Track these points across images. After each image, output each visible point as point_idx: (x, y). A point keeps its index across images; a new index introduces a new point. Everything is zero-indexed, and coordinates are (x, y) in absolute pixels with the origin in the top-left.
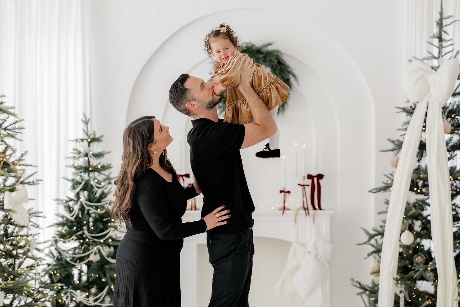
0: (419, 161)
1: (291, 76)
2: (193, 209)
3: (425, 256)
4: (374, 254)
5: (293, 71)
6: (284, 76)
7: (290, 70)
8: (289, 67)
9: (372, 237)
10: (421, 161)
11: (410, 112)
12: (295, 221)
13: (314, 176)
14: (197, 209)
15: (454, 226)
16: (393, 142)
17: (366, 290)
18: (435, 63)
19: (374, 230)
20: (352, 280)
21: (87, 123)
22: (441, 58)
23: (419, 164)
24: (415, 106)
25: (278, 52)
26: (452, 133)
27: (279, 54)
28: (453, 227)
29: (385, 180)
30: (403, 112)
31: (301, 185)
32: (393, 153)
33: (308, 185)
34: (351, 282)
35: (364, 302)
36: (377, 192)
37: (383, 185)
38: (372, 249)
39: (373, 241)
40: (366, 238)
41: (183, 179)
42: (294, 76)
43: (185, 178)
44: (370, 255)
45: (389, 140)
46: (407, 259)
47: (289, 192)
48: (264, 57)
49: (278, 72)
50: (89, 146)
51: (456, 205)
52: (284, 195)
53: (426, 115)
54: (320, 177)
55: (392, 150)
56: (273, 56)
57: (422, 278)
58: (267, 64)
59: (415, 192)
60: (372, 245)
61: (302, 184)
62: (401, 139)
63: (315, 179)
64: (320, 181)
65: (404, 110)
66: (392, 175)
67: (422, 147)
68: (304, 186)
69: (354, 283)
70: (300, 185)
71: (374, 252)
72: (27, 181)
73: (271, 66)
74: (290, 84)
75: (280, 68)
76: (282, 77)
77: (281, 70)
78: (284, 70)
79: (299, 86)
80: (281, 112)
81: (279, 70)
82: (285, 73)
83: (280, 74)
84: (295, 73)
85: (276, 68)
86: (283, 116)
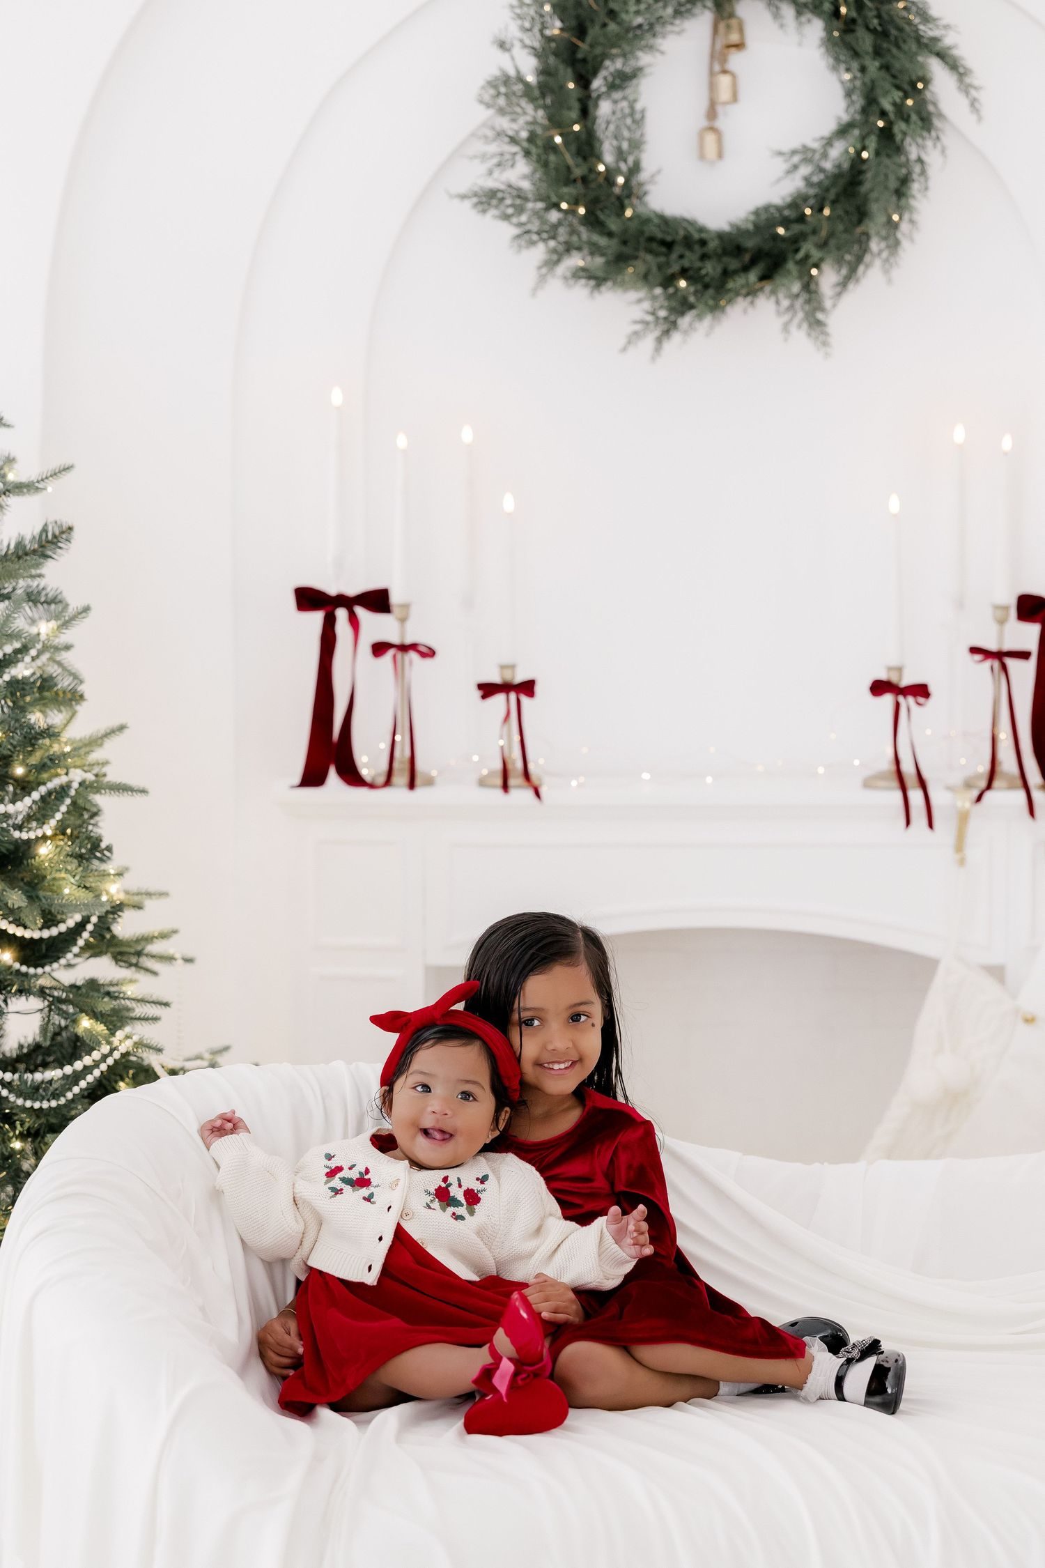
1: (936, 68)
2: (401, 779)
5: (949, 40)
6: (900, 62)
7: (927, 31)
12: (959, 846)
31: (986, 654)
33: (1024, 655)
41: (353, 620)
42: (953, 64)
43: (360, 611)
47: (921, 691)
49: (865, 41)
52: (897, 706)
61: (992, 646)
68: (1000, 656)
70: (978, 657)
73: (826, 5)
74: (931, 108)
75: (879, 16)
76: (886, 67)
77: (885, 34)
78: (900, 30)
79: (980, 119)
80: (878, 263)
81: (873, 31)
82: (905, 47)
83: (877, 53)
84: (955, 47)
85: (853, 21)
86: (890, 281)
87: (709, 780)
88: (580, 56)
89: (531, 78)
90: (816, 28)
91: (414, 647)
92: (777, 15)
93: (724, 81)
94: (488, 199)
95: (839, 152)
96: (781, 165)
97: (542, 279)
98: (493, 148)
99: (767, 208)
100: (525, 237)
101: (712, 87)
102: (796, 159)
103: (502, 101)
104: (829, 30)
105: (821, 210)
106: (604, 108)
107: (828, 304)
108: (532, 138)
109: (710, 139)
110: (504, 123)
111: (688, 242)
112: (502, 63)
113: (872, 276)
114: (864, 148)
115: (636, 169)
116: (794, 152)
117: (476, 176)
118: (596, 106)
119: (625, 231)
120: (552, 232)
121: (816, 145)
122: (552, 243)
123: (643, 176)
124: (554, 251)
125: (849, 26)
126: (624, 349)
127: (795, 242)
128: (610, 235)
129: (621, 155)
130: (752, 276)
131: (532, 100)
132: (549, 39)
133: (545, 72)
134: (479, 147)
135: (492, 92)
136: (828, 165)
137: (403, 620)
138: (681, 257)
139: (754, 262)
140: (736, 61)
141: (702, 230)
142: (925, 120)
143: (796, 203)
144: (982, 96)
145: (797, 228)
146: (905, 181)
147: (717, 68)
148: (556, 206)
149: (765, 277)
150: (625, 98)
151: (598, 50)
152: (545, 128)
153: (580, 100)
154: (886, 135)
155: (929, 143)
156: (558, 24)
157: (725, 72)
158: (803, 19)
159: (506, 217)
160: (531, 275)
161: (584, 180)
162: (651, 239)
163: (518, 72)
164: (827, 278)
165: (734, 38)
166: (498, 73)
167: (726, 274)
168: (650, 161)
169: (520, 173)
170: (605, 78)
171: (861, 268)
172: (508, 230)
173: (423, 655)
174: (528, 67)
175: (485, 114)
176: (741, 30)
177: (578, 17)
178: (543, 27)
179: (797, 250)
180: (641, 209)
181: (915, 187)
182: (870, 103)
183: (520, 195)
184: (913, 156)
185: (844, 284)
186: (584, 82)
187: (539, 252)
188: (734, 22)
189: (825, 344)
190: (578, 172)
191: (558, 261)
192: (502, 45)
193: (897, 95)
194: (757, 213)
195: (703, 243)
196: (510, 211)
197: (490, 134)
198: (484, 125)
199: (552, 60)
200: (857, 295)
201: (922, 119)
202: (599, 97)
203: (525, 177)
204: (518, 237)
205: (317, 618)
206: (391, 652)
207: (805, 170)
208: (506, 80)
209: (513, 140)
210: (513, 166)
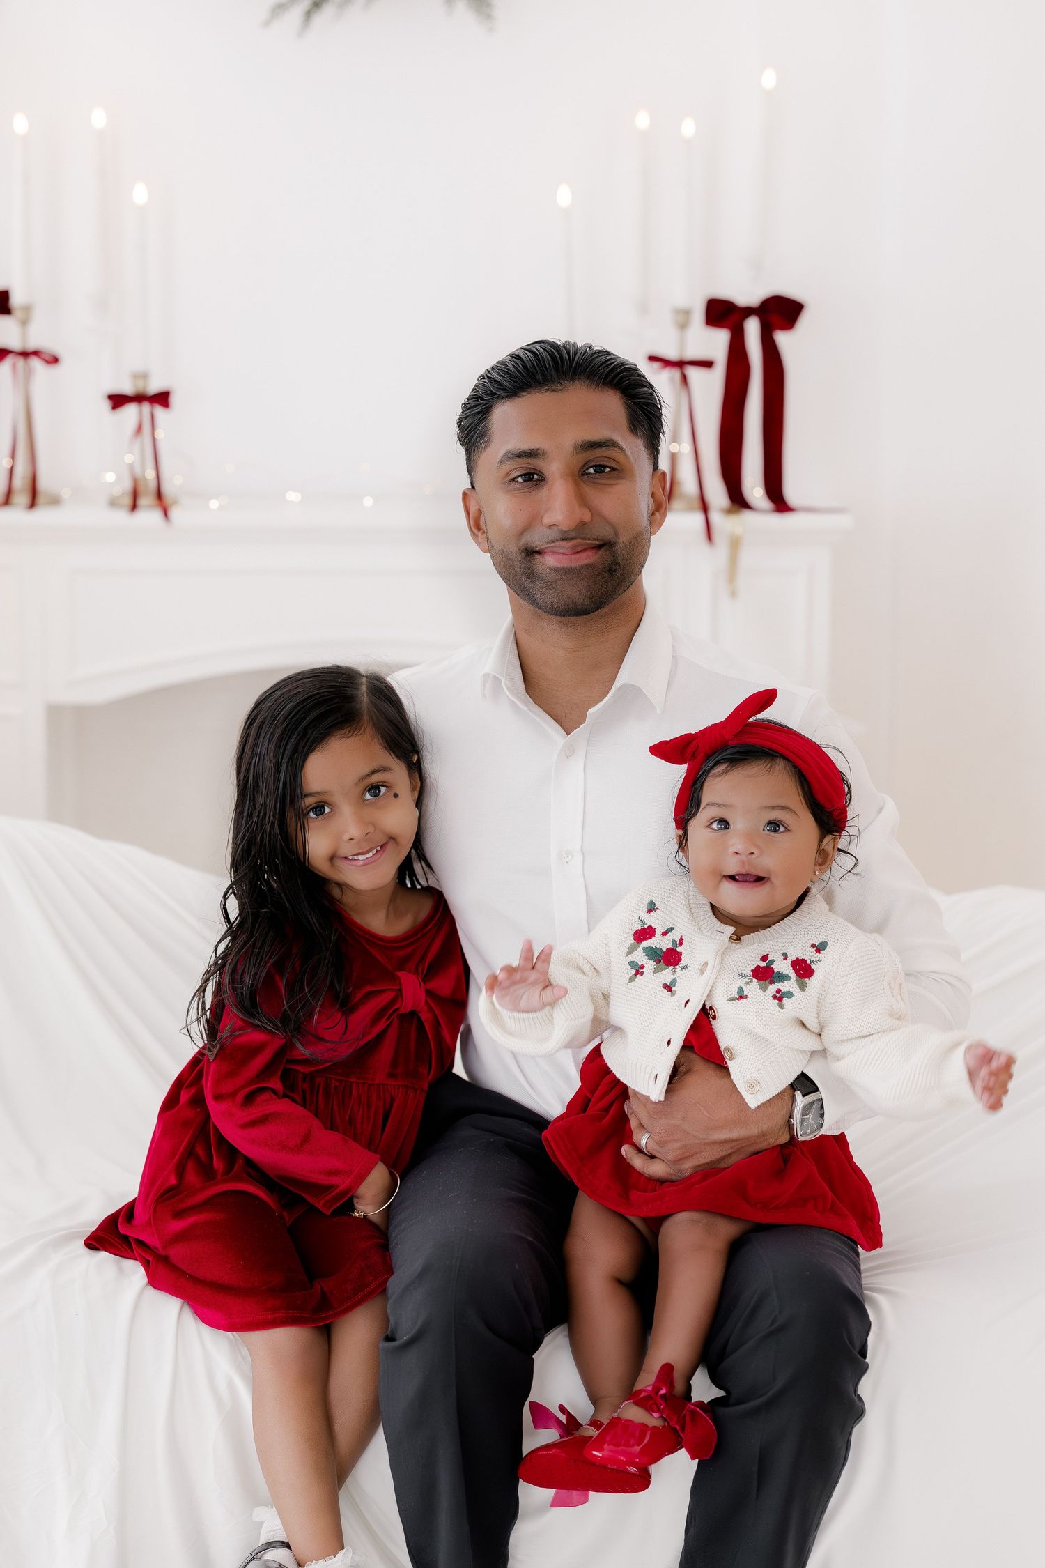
2: (21, 499)
13: (748, 312)
14: (41, 499)
31: (666, 362)
33: (708, 364)
54: (781, 311)
61: (672, 354)
63: (752, 328)
68: (680, 364)
70: (656, 365)
87: (368, 502)
91: (36, 353)
126: (267, 23)
137: (24, 323)
173: (48, 362)
189: (489, 17)
206: (9, 361)
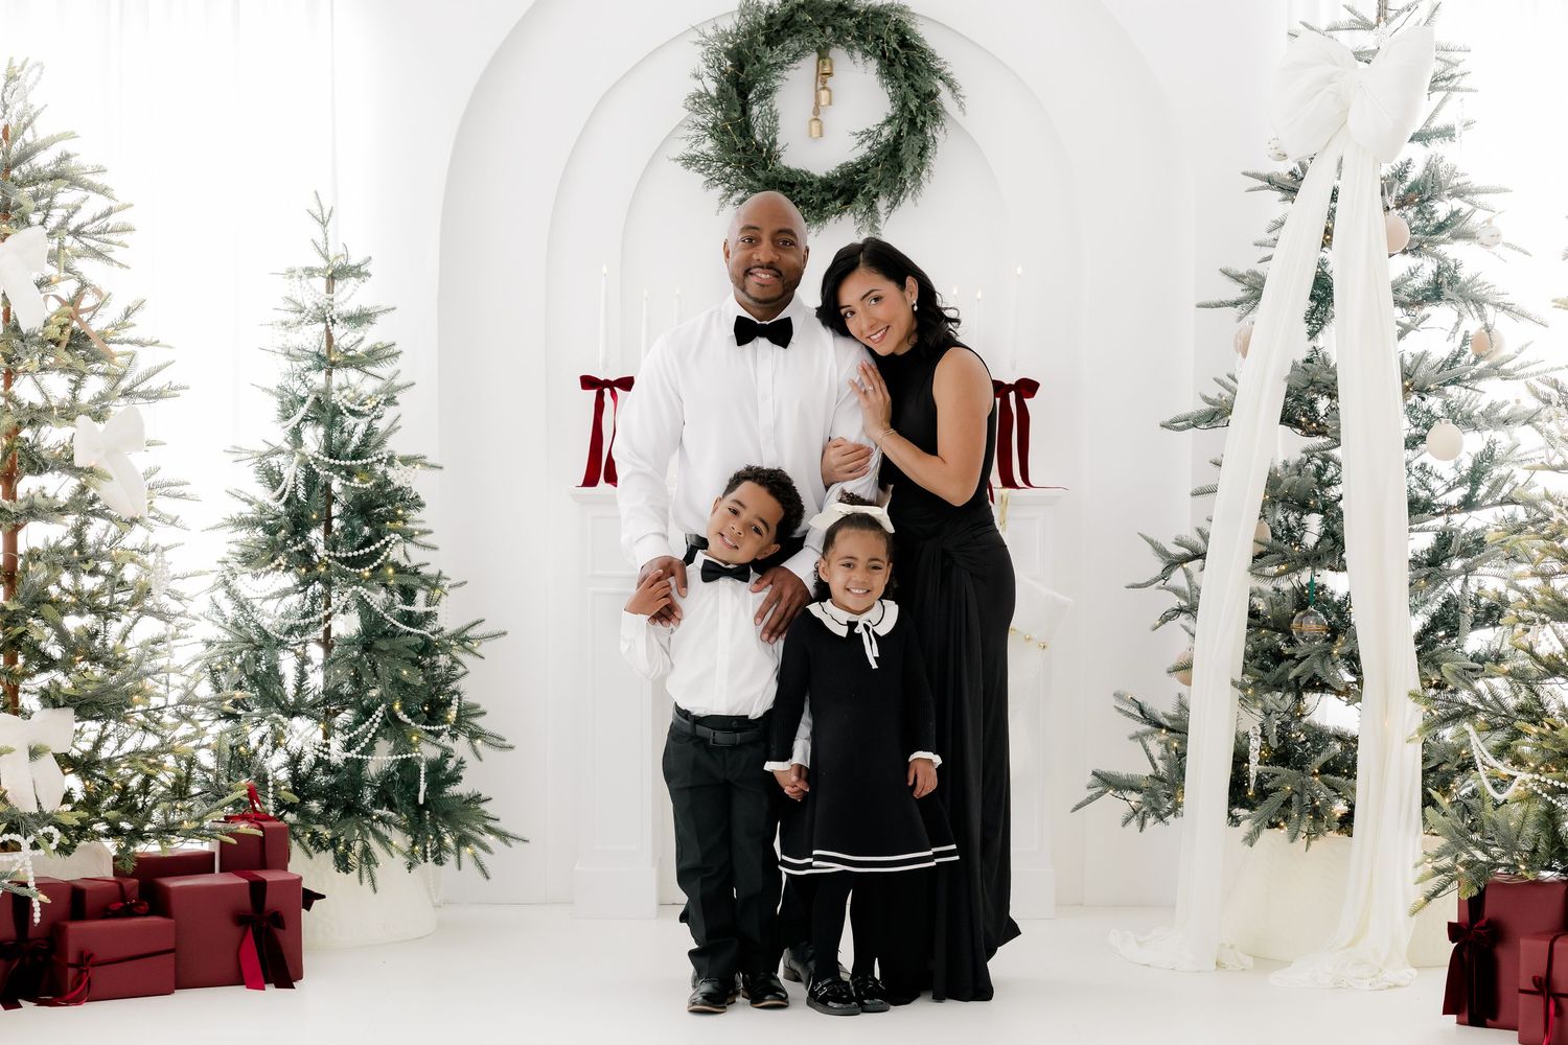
0: (1312, 335)
1: (939, 84)
3: (1328, 617)
4: (1182, 617)
5: (946, 70)
6: (920, 82)
7: (935, 65)
8: (934, 57)
9: (1174, 563)
10: (1320, 335)
11: (1289, 188)
13: (1010, 387)
15: (1415, 527)
16: (1238, 278)
17: (1160, 726)
18: (1365, 40)
19: (1180, 544)
20: (1118, 696)
21: (324, 224)
22: (1382, 24)
23: (1312, 343)
24: (1304, 169)
25: (902, 10)
26: (1414, 250)
27: (904, 18)
28: (1411, 530)
29: (1214, 392)
30: (1268, 188)
32: (1234, 312)
34: (1114, 702)
35: (1151, 759)
36: (1189, 427)
37: (1207, 407)
38: (1175, 602)
39: (1178, 578)
40: (1158, 566)
41: (614, 395)
42: (950, 85)
43: (616, 388)
44: (1170, 618)
45: (1225, 273)
46: (1276, 630)
48: (859, 26)
49: (900, 71)
50: (330, 289)
51: (1428, 469)
53: (1334, 199)
54: (1027, 387)
55: (1236, 304)
56: (886, 23)
57: (1321, 686)
58: (866, 47)
59: (1303, 429)
60: (1177, 592)
62: (1260, 269)
63: (1012, 395)
64: (1027, 401)
65: (1271, 182)
66: (1233, 378)
67: (1322, 291)
69: (1125, 708)
71: (1181, 610)
72: (141, 388)
73: (879, 52)
74: (939, 108)
75: (907, 58)
76: (912, 86)
77: (911, 67)
78: (920, 65)
79: (964, 113)
80: (910, 194)
81: (904, 66)
82: (922, 75)
83: (907, 77)
84: (951, 74)
85: (894, 60)
86: (916, 205)
88: (740, 81)
89: (714, 94)
90: (873, 64)
92: (852, 57)
93: (824, 94)
94: (690, 161)
95: (886, 131)
96: (855, 141)
97: (722, 205)
98: (693, 133)
99: (847, 164)
100: (710, 183)
101: (817, 97)
102: (863, 137)
103: (697, 106)
104: (882, 66)
105: (878, 165)
106: (755, 110)
107: (882, 218)
108: (713, 128)
109: (815, 124)
110: (699, 119)
111: (803, 184)
112: (696, 86)
113: (907, 203)
114: (901, 131)
115: (774, 142)
116: (862, 133)
117: (682, 148)
118: (751, 109)
119: (767, 178)
120: (725, 179)
121: (875, 129)
122: (727, 185)
123: (778, 147)
124: (727, 189)
125: (891, 63)
127: (864, 182)
128: (759, 180)
129: (766, 136)
130: (838, 203)
131: (715, 105)
132: (723, 73)
133: (721, 91)
134: (687, 132)
135: (692, 101)
136: (883, 140)
138: (799, 192)
139: (840, 194)
140: (830, 82)
141: (813, 176)
142: (936, 114)
143: (864, 160)
144: (966, 101)
145: (863, 175)
146: (924, 148)
147: (820, 86)
148: (729, 164)
149: (847, 203)
150: (767, 104)
151: (750, 78)
152: (722, 122)
153: (741, 105)
154: (912, 122)
155: (938, 127)
156: (729, 63)
157: (824, 88)
158: (867, 59)
159: (701, 171)
160: (716, 204)
161: (744, 149)
162: (782, 182)
163: (706, 90)
164: (882, 204)
165: (827, 70)
166: (695, 92)
167: (824, 202)
168: (781, 139)
169: (708, 146)
170: (755, 93)
171: (902, 197)
172: (702, 178)
174: (712, 87)
175: (686, 113)
176: (831, 65)
177: (739, 60)
178: (720, 65)
179: (864, 188)
180: (777, 165)
181: (930, 152)
182: (905, 104)
183: (707, 158)
184: (929, 135)
185: (892, 206)
186: (743, 95)
187: (720, 190)
188: (827, 61)
190: (740, 146)
191: (731, 195)
192: (697, 77)
193: (916, 102)
194: (840, 167)
195: (811, 184)
196: (703, 167)
197: (691, 125)
198: (686, 119)
199: (726, 85)
200: (899, 212)
201: (933, 114)
202: (752, 103)
203: (711, 149)
204: (707, 181)
205: (593, 393)
207: (869, 143)
208: (700, 96)
209: (704, 128)
210: (704, 142)
